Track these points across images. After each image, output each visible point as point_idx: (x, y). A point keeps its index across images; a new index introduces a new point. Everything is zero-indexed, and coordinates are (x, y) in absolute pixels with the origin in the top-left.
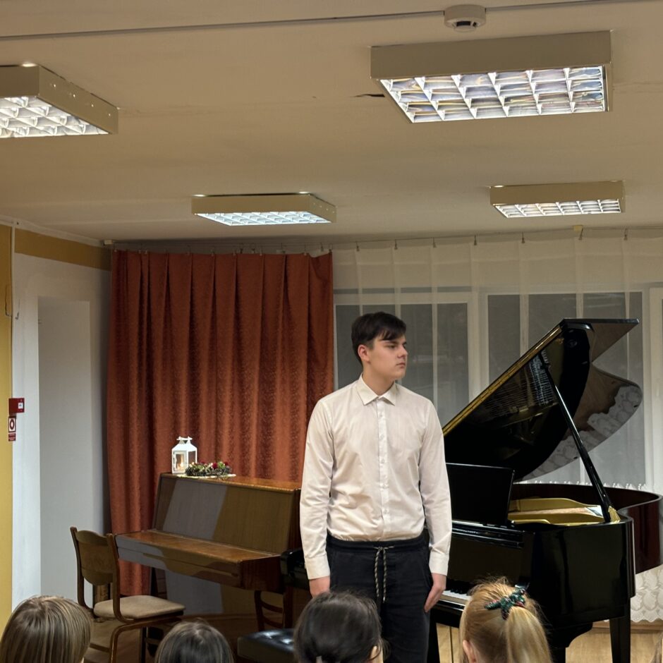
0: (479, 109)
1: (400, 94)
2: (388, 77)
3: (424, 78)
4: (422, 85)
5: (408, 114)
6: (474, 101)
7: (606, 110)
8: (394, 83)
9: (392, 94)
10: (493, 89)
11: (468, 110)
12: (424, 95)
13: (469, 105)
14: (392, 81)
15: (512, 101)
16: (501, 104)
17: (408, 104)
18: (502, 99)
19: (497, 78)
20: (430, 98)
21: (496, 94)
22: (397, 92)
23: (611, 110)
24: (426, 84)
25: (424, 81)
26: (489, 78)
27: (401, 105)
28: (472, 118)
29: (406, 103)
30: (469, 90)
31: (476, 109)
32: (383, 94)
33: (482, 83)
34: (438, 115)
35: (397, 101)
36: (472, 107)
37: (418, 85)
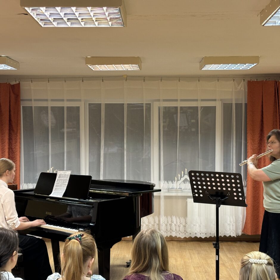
0: (71, 23)
1: (35, 14)
2: (29, 6)
3: (45, 8)
4: (44, 11)
5: (40, 23)
6: (68, 19)
7: (124, 26)
8: (32, 10)
9: (31, 14)
10: (74, 14)
11: (66, 23)
12: (45, 15)
13: (66, 21)
14: (31, 8)
15: (84, 20)
16: (79, 21)
17: (40, 19)
18: (80, 19)
19: (76, 9)
20: (48, 16)
21: (76, 16)
22: (34, 13)
23: (126, 26)
24: (46, 10)
25: (45, 9)
26: (72, 9)
27: (36, 19)
28: (68, 27)
29: (39, 18)
30: (65, 14)
31: (70, 23)
32: (27, 14)
33: (70, 11)
34: (53, 24)
35: (34, 17)
36: (68, 21)
37: (42, 11)
